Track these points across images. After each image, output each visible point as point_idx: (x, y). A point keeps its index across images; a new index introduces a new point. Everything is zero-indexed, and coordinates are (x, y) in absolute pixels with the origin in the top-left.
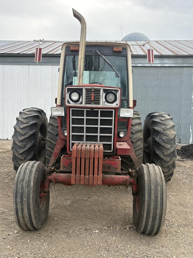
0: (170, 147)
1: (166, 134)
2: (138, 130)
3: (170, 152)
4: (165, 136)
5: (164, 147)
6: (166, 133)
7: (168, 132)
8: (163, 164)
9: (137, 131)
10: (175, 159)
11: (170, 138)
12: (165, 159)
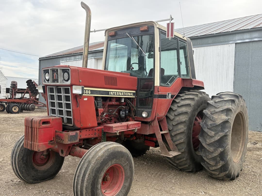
0: (214, 134)
1: (211, 119)
2: (183, 111)
3: (213, 141)
4: (210, 121)
5: (207, 134)
6: (213, 117)
7: (215, 116)
8: (207, 154)
9: (181, 113)
10: (221, 150)
11: (215, 124)
12: (208, 149)
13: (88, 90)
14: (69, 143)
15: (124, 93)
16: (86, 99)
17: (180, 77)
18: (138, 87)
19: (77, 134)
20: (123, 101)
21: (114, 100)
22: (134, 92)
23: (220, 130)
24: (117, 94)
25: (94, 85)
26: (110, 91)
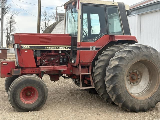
13: (28, 46)
14: (14, 74)
15: (59, 47)
16: (26, 51)
17: (108, 34)
18: (72, 43)
19: (19, 70)
20: (60, 52)
21: (53, 52)
22: (70, 46)
23: (112, 72)
24: (52, 48)
25: (32, 43)
26: (46, 47)
